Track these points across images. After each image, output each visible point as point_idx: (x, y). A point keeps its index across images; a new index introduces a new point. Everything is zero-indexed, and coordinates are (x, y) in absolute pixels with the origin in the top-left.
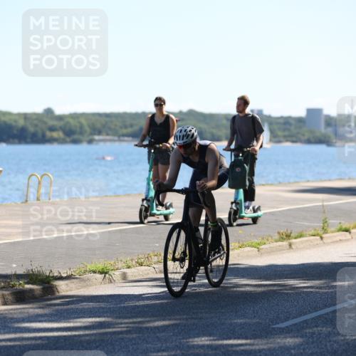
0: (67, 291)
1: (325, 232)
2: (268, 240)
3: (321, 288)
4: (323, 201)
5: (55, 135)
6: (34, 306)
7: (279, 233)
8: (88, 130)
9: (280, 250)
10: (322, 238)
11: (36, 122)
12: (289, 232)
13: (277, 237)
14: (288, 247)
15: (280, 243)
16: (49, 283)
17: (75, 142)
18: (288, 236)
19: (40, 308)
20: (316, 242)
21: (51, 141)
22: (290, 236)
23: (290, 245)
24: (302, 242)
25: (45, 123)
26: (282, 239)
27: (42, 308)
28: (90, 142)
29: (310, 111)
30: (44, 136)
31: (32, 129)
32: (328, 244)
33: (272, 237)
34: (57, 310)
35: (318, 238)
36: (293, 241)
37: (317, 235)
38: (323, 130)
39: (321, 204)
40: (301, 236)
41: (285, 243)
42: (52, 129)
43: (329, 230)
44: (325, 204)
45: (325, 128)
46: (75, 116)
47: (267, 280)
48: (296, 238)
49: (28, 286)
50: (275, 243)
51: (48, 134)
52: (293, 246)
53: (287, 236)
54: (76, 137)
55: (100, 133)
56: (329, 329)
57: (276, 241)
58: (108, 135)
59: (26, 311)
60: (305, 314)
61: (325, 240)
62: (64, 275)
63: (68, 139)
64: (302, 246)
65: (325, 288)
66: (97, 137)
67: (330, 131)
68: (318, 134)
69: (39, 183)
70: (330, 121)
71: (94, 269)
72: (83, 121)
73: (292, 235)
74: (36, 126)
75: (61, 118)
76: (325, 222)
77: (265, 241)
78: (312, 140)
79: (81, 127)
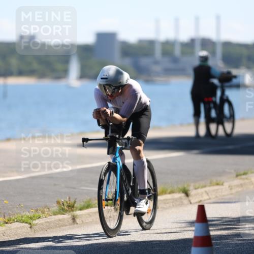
2: (43, 212)
7: (58, 202)
12: (72, 201)
13: (55, 208)
14: (71, 221)
15: (60, 217)
18: (71, 207)
22: (73, 207)
23: (74, 219)
26: (62, 211)
29: (101, 36)
33: (49, 209)
36: (78, 213)
40: (88, 206)
41: (67, 217)
48: (81, 209)
50: (54, 217)
52: (78, 221)
53: (69, 206)
57: (55, 214)
64: (90, 220)
73: (76, 205)
77: (40, 214)
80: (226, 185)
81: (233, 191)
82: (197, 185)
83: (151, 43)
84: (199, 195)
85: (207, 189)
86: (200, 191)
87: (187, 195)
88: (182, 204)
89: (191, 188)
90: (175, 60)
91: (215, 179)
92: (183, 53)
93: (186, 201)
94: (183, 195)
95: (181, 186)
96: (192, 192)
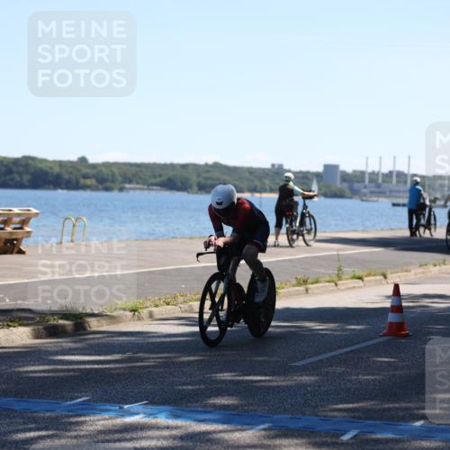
0: (98, 327)
1: (340, 278)
2: (286, 285)
3: (335, 330)
4: (338, 250)
5: (88, 182)
6: (67, 340)
7: (296, 278)
8: (120, 179)
9: (297, 294)
10: (336, 285)
11: (70, 169)
12: (306, 277)
13: (294, 282)
14: (305, 291)
15: (298, 288)
16: (81, 318)
17: (107, 189)
18: (305, 282)
19: (72, 342)
20: (331, 288)
21: (85, 187)
22: (307, 282)
23: (307, 290)
24: (317, 288)
25: (79, 170)
26: (299, 284)
27: (75, 342)
28: (121, 190)
29: (327, 167)
30: (77, 182)
31: (66, 176)
32: (342, 290)
33: (290, 282)
34: (89, 345)
35: (333, 284)
36: (310, 286)
37: (333, 281)
38: (338, 184)
39: (336, 253)
40: (317, 282)
41: (302, 288)
42: (86, 177)
43: (343, 277)
44: (340, 253)
45: (341, 183)
46: (107, 165)
47: (285, 321)
48: (312, 283)
49: (61, 322)
50: (293, 288)
51: (82, 181)
52: (310, 291)
53: (303, 281)
54: (108, 184)
55: (130, 182)
56: (343, 369)
57: (294, 286)
58: (137, 183)
59: (59, 344)
60: (320, 354)
61: (339, 287)
62: (96, 312)
63: (100, 187)
64: (318, 291)
65: (339, 331)
66: (127, 186)
67: (345, 185)
68: (334, 189)
69: (74, 226)
70: (346, 177)
71: (124, 307)
72: (115, 170)
73: (309, 281)
74: (71, 173)
75: (94, 166)
76: (340, 269)
77: (284, 285)
78: (328, 194)
79: (113, 175)
80: (413, 272)
81: (418, 276)
82: (393, 271)
83: (363, 173)
84: (394, 278)
85: (399, 274)
86: (394, 275)
87: (385, 277)
88: (382, 283)
89: (388, 273)
90: (378, 186)
91: (405, 268)
92: (383, 181)
93: (384, 282)
94: (382, 277)
95: (381, 271)
96: (389, 276)
